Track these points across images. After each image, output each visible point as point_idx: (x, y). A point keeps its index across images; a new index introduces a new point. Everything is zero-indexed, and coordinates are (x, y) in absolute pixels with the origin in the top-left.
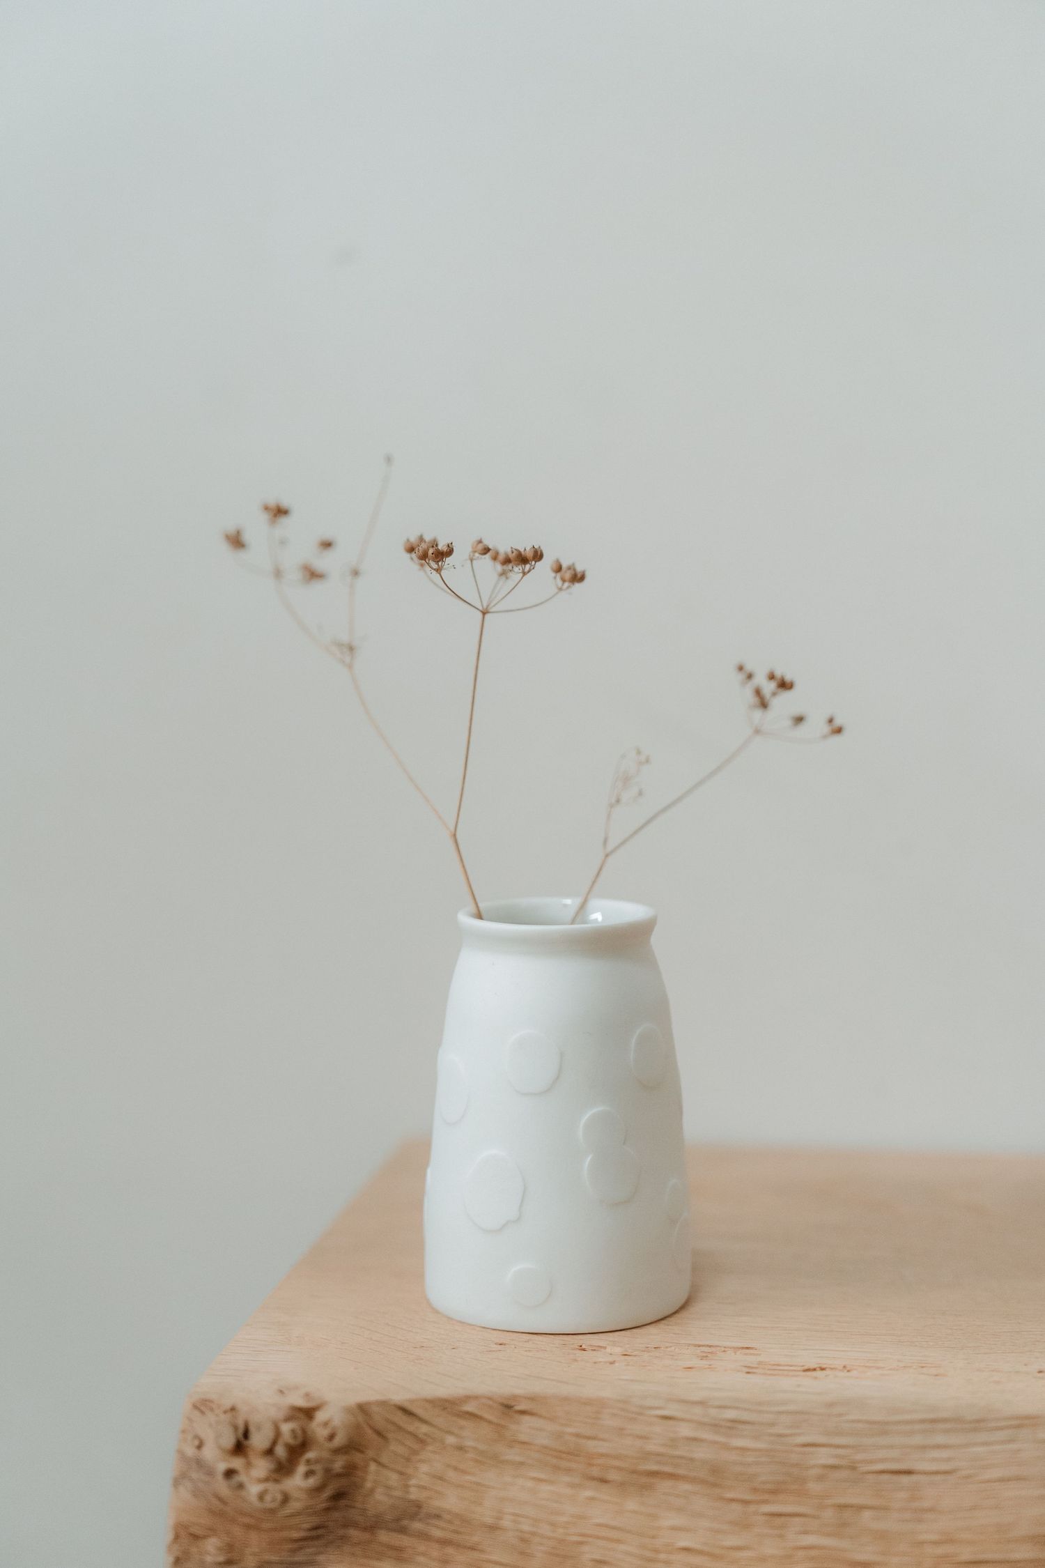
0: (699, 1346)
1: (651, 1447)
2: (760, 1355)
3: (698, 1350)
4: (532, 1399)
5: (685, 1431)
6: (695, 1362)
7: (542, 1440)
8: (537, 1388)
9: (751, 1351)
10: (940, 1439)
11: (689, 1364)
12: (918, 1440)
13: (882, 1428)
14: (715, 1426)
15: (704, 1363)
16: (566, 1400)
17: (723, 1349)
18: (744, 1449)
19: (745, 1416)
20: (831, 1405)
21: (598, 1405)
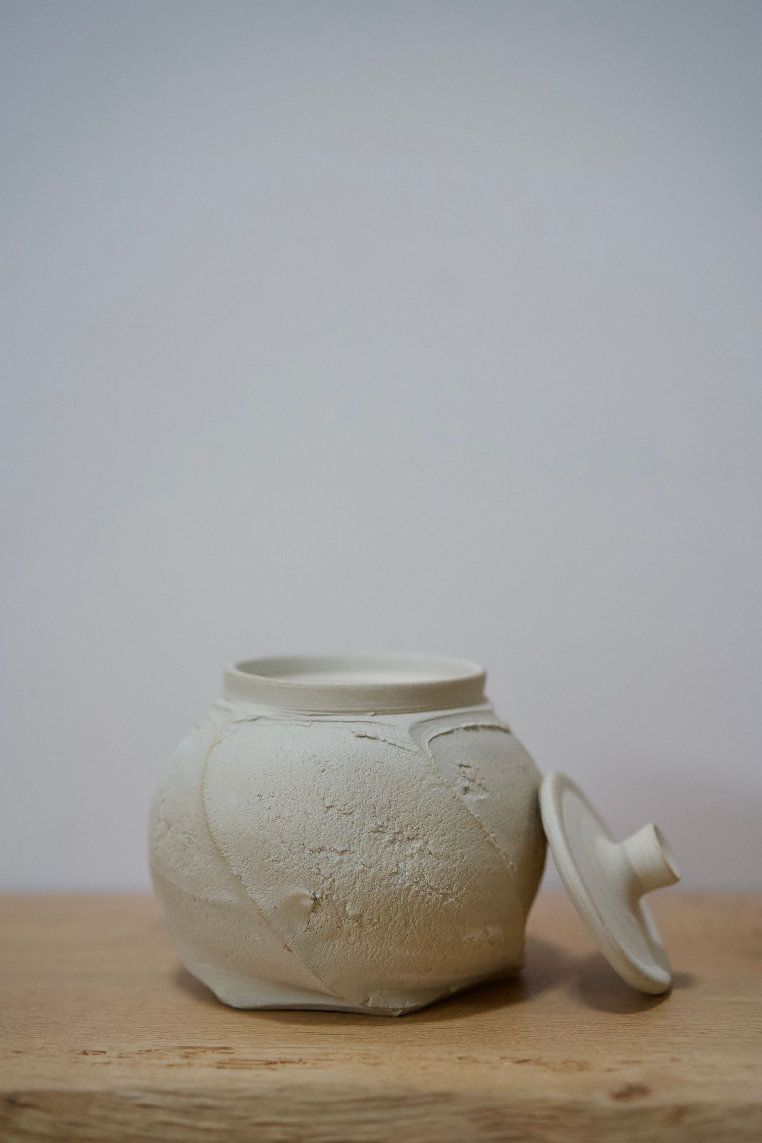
0: (185, 1048)
1: (131, 1131)
2: (233, 1053)
3: (183, 1051)
4: (32, 1094)
5: (163, 1117)
6: (178, 1060)
7: (40, 1128)
8: (38, 1085)
9: (229, 1051)
10: (372, 1115)
11: (171, 1062)
12: (354, 1116)
13: (322, 1108)
14: (185, 1112)
15: (185, 1061)
16: (61, 1094)
17: (203, 1049)
18: (208, 1131)
19: (209, 1102)
21: (88, 1098)
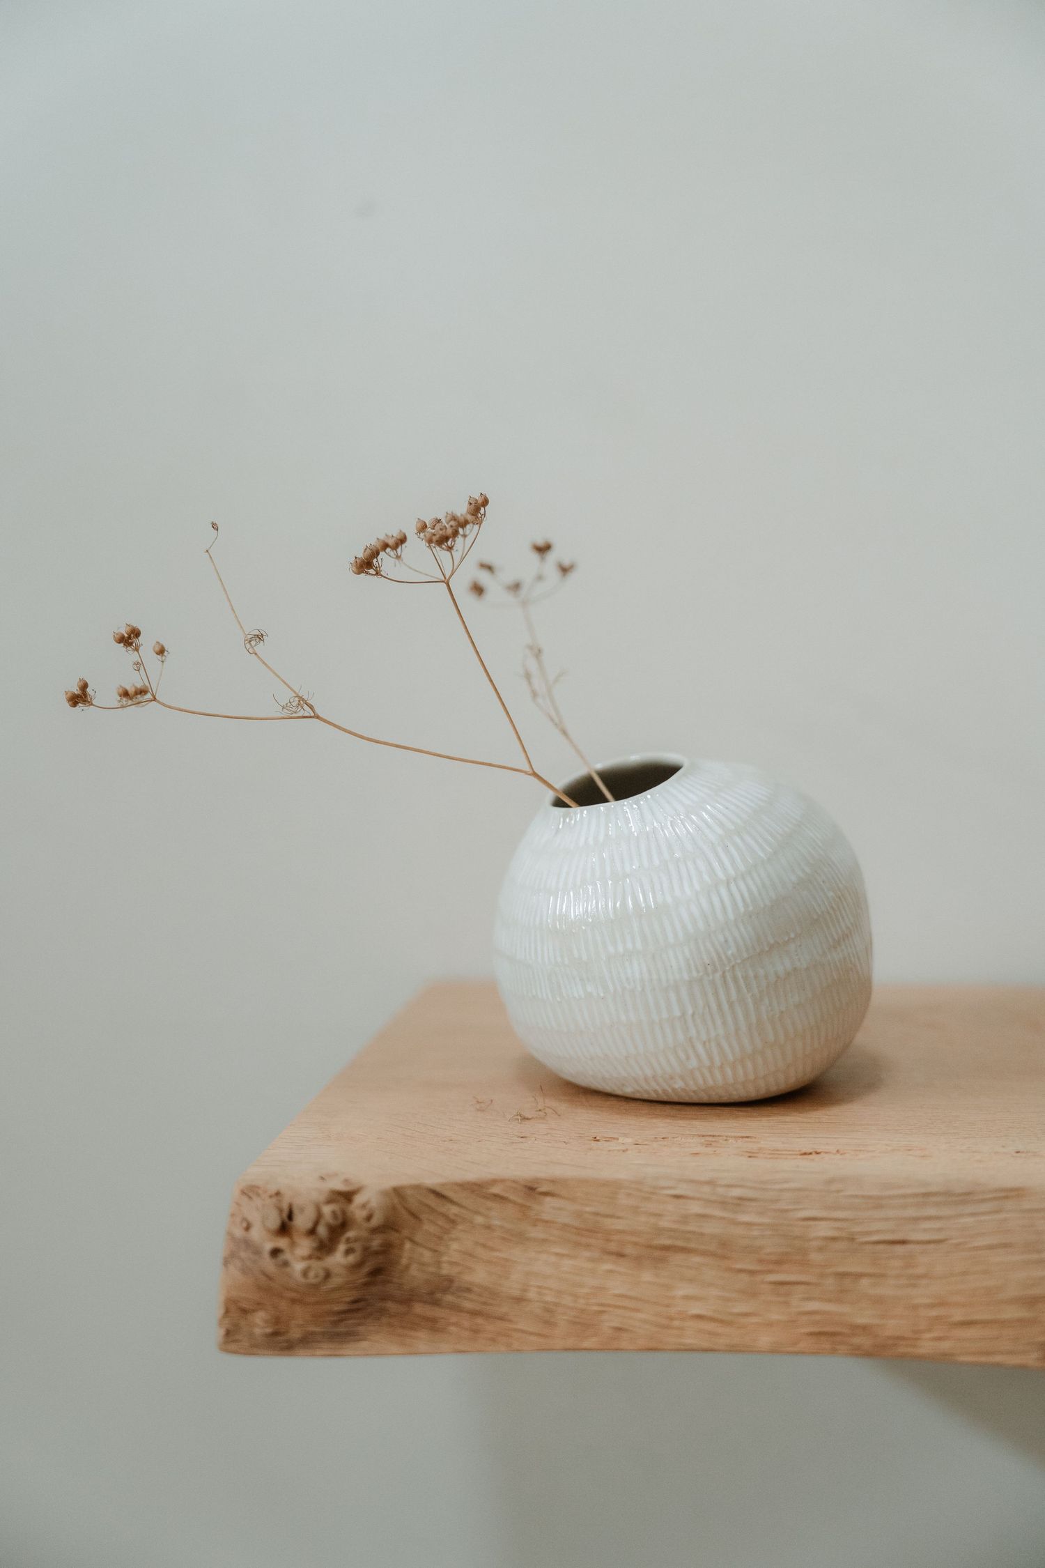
20: (831, 1181)
